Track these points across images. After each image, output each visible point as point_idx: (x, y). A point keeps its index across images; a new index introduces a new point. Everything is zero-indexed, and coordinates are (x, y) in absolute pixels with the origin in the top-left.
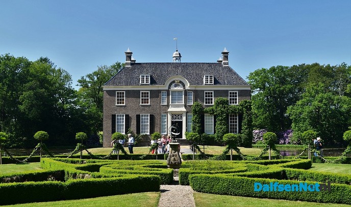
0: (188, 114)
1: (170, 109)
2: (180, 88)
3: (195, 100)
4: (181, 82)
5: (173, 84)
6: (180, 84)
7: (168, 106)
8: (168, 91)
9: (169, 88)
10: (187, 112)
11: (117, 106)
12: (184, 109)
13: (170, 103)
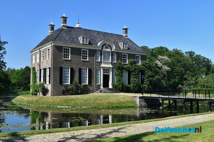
0: (113, 69)
1: (103, 65)
2: (109, 50)
3: (117, 60)
4: (109, 45)
5: (105, 46)
6: (109, 47)
7: (101, 62)
8: (101, 51)
9: (102, 49)
10: (113, 68)
11: (64, 60)
12: (111, 66)
13: (103, 61)
